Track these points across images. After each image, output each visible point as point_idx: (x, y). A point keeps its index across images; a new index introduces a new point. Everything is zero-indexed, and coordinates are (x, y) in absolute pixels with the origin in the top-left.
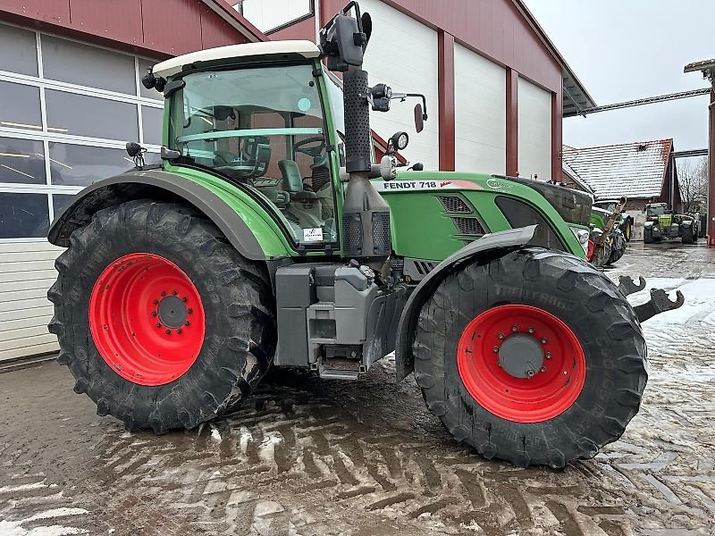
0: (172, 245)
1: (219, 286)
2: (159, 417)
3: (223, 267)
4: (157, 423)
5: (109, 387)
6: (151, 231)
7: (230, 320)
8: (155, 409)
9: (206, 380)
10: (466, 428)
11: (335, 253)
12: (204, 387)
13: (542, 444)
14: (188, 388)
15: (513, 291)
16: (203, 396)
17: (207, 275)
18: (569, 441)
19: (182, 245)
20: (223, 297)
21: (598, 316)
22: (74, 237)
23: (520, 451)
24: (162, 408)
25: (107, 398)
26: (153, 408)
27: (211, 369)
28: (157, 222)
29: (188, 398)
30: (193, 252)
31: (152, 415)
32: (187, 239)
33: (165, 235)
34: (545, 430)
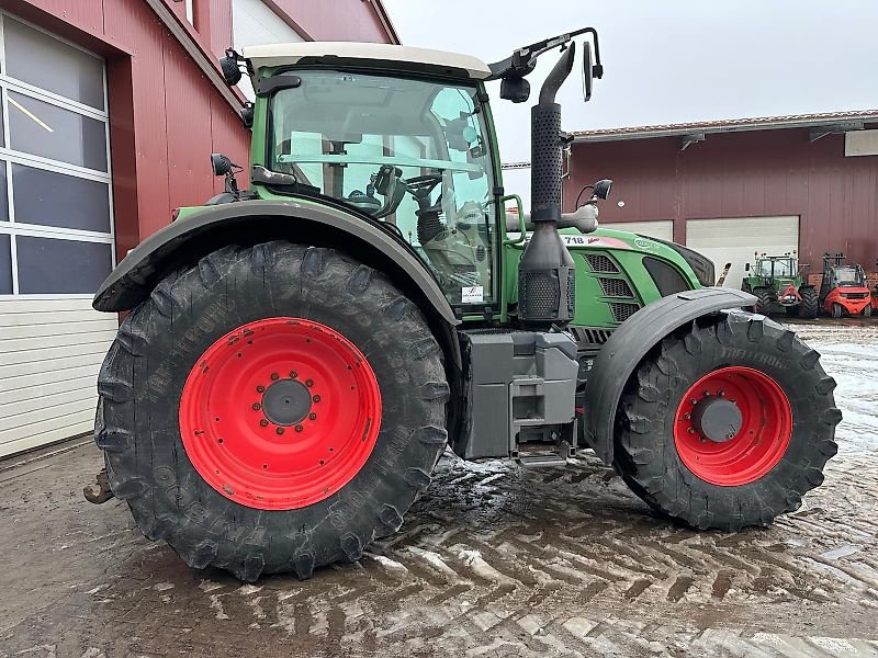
0: (342, 307)
1: (409, 361)
2: (310, 552)
3: (414, 336)
4: (306, 561)
5: (218, 523)
6: (308, 285)
7: (425, 404)
8: (303, 541)
9: (385, 487)
10: (684, 501)
11: (495, 317)
12: (381, 497)
13: (757, 504)
14: (357, 504)
15: (737, 352)
16: (380, 511)
17: (393, 346)
18: (780, 496)
19: (358, 306)
20: (413, 375)
21: (808, 372)
22: (160, 293)
23: (736, 515)
24: (314, 537)
25: (215, 539)
26: (299, 541)
27: (395, 472)
28: (320, 274)
29: (357, 518)
30: (373, 316)
31: (298, 552)
32: (366, 298)
33: (331, 292)
34: (757, 489)
